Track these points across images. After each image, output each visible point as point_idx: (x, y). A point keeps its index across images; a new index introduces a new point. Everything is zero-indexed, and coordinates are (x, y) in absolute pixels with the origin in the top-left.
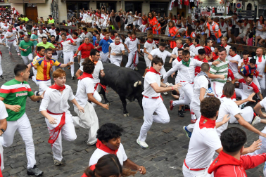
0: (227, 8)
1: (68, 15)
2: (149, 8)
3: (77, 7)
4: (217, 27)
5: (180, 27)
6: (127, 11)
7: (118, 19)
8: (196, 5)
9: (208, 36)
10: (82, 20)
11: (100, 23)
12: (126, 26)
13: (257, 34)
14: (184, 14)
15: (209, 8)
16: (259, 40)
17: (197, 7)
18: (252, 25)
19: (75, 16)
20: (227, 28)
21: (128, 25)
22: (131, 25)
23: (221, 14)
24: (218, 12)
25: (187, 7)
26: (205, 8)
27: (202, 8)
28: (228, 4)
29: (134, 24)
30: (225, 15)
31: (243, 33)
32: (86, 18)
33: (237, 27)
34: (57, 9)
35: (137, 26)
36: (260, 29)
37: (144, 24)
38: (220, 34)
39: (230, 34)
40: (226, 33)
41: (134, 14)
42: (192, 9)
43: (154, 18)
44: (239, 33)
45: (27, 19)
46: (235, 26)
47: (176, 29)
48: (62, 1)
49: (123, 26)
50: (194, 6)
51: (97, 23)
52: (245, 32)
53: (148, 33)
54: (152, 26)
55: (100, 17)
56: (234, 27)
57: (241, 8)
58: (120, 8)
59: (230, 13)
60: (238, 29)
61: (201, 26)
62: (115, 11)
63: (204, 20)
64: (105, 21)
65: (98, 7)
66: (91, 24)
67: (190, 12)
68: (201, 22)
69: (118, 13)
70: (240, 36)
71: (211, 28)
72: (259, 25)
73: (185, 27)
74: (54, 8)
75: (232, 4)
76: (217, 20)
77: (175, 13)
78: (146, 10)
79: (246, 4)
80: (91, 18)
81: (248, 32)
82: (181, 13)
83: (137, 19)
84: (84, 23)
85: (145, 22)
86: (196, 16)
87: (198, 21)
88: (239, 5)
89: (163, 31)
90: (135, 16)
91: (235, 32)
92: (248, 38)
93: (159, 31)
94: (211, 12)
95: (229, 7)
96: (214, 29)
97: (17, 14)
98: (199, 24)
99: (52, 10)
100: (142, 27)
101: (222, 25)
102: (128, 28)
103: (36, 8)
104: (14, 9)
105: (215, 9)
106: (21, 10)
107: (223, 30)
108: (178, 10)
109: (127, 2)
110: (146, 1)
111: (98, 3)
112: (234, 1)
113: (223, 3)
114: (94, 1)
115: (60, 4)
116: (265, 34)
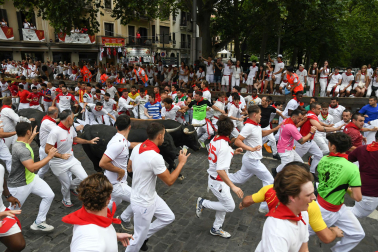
0: (153, 58)
2: (78, 59)
4: (143, 72)
5: (109, 74)
6: (56, 61)
7: (45, 68)
8: (124, 55)
10: (6, 71)
11: (28, 74)
12: (55, 76)
13: (180, 79)
14: (113, 63)
15: (136, 58)
16: (182, 83)
17: (125, 57)
18: (175, 71)
20: (153, 74)
21: (58, 75)
22: (61, 75)
23: (148, 63)
24: (145, 61)
25: (115, 57)
26: (132, 58)
27: (129, 58)
28: (154, 54)
29: (64, 73)
30: (152, 63)
31: (168, 77)
32: (10, 69)
33: (162, 73)
35: (67, 75)
36: (182, 73)
37: (74, 73)
38: (147, 79)
39: (156, 79)
41: (63, 64)
42: (121, 59)
44: (164, 78)
46: (160, 72)
47: (106, 76)
49: (51, 76)
50: (122, 56)
51: (24, 74)
52: (169, 77)
54: (83, 75)
55: (27, 67)
57: (165, 56)
58: (48, 59)
60: (163, 75)
63: (132, 68)
64: (32, 72)
65: (23, 58)
66: (17, 75)
67: (118, 61)
70: (165, 81)
71: (138, 74)
72: (181, 70)
75: (157, 54)
76: (144, 67)
77: (104, 63)
78: (75, 59)
79: (170, 53)
80: (16, 69)
82: (110, 62)
83: (66, 69)
84: (8, 75)
85: (75, 71)
86: (125, 65)
87: (127, 69)
88: (163, 54)
89: (94, 79)
90: (65, 66)
91: (160, 77)
92: (172, 82)
93: (90, 79)
95: (155, 57)
96: (140, 74)
100: (73, 76)
101: (149, 72)
102: (58, 78)
105: (142, 58)
107: (149, 76)
108: (107, 61)
109: (55, 53)
110: (75, 52)
111: (23, 54)
112: (159, 51)
113: (149, 53)
114: (17, 51)
116: (187, 78)
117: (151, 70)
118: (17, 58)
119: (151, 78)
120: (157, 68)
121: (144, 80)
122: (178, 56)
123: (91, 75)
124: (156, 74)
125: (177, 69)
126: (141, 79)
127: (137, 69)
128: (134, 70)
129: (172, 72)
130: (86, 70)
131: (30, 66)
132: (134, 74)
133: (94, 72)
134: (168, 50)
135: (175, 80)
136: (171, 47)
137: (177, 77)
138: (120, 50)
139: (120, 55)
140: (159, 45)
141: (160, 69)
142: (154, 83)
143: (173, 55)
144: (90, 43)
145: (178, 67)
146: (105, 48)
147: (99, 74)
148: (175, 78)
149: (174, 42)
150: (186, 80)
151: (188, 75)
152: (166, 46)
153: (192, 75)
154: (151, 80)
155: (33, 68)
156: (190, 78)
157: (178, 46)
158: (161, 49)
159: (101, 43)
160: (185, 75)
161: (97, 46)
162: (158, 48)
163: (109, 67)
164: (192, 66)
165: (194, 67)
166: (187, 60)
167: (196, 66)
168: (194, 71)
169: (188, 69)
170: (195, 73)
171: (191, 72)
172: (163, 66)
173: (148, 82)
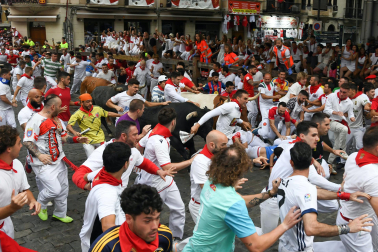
0: (301, 31)
1: (86, 39)
2: (194, 30)
3: (98, 28)
4: (287, 52)
6: (166, 33)
7: (153, 42)
8: (258, 26)
10: (105, 45)
11: (129, 49)
12: (164, 52)
13: (342, 65)
14: (242, 38)
15: (276, 31)
16: (345, 72)
17: (259, 29)
18: (335, 53)
19: (95, 39)
20: (301, 56)
21: (167, 52)
22: (171, 52)
23: (292, 39)
24: (288, 35)
25: (245, 29)
26: (270, 31)
27: (266, 31)
28: (302, 26)
29: (174, 50)
30: (298, 40)
31: (324, 62)
32: (110, 42)
34: (72, 29)
35: (178, 53)
36: (347, 57)
37: (188, 50)
38: (292, 63)
39: (305, 64)
40: (299, 63)
41: (175, 36)
42: (253, 32)
43: (203, 42)
44: (317, 63)
45: (32, 43)
46: (312, 53)
48: (78, 19)
49: (159, 53)
50: (256, 28)
51: (125, 48)
52: (326, 61)
53: (194, 61)
54: (199, 52)
55: (129, 41)
56: (310, 54)
57: (320, 30)
59: (305, 37)
60: (316, 58)
61: (266, 53)
63: (269, 45)
65: (126, 28)
66: (116, 50)
67: (249, 36)
68: (266, 47)
69: (153, 36)
70: (319, 67)
71: (279, 54)
72: (345, 51)
73: (244, 54)
74: (68, 28)
75: (307, 25)
77: (229, 37)
78: (190, 31)
79: (327, 25)
80: (117, 42)
81: (330, 61)
82: (238, 36)
83: (178, 44)
84: (106, 49)
85: (189, 48)
86: (259, 41)
87: (262, 47)
88: (317, 26)
89: (213, 59)
90: (176, 39)
92: (330, 69)
93: (208, 59)
94: (279, 36)
95: (304, 30)
96: (284, 55)
97: (19, 36)
98: (263, 51)
99: (65, 31)
100: (186, 54)
101: (295, 52)
102: (166, 56)
103: (44, 29)
104: (15, 30)
105: (284, 32)
106: (24, 31)
107: (295, 59)
108: (234, 33)
109: (165, 22)
110: (191, 21)
111: (126, 23)
112: (311, 22)
113: (296, 25)
114: (120, 19)
115: (75, 22)
116: (354, 64)
117: (298, 50)
118: (119, 28)
119: (296, 61)
120: (307, 47)
121: (288, 64)
122: (342, 30)
123: (210, 54)
124: (305, 56)
125: (338, 50)
126: (284, 62)
127: (280, 47)
128: (274, 48)
129: (331, 54)
130: (205, 46)
131: (132, 39)
132: (273, 55)
133: (215, 49)
134: (326, 19)
135: (334, 67)
136: (330, 15)
137: (338, 62)
138: (253, 19)
139: (253, 25)
140: (311, 12)
141: (312, 48)
142: (301, 69)
143: (331, 28)
144: (212, 8)
145: (340, 46)
146: (233, 16)
147: (221, 53)
148: (335, 65)
149: (335, 8)
151: (355, 59)
152: (322, 13)
153: (362, 60)
154: (297, 65)
155: (136, 41)
157: (340, 13)
158: (314, 18)
159: (227, 8)
160: (350, 60)
161: (221, 12)
162: (309, 18)
163: (237, 43)
164: (363, 46)
165: (366, 48)
166: (354, 36)
167: (370, 46)
168: (367, 54)
169: (357, 50)
170: (369, 56)
171: (361, 56)
172: (316, 44)
173: (293, 68)
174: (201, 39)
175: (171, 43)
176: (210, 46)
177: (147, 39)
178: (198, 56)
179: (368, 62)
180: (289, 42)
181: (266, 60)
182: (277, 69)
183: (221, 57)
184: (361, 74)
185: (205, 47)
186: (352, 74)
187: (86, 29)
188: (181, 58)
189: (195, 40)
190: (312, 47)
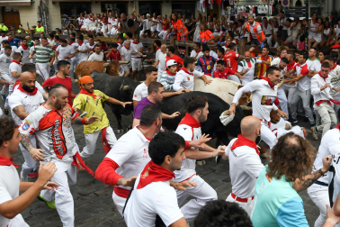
0: (271, 7)
1: (62, 22)
2: (171, 10)
4: (259, 27)
6: (143, 13)
7: (131, 23)
8: (231, 4)
9: (249, 40)
10: (82, 27)
11: (107, 30)
12: (142, 32)
13: (310, 37)
14: (216, 15)
15: (248, 8)
16: (313, 43)
17: (232, 6)
18: (302, 26)
19: (72, 22)
20: (272, 31)
21: (145, 32)
22: (149, 31)
23: (264, 15)
24: (260, 12)
25: (219, 7)
26: (242, 8)
27: (239, 8)
28: (272, 2)
29: (152, 30)
30: (269, 16)
31: (293, 35)
32: (87, 24)
33: (285, 28)
34: (47, 13)
35: (156, 32)
36: (313, 29)
37: (165, 29)
38: (264, 37)
39: (276, 38)
40: (271, 37)
41: (152, 16)
42: (227, 10)
43: (179, 21)
44: (287, 36)
45: (5, 28)
48: (54, 3)
50: (229, 5)
51: (103, 30)
52: (295, 34)
53: (172, 39)
54: (176, 31)
55: (106, 22)
56: (280, 28)
57: (288, 5)
58: (133, 11)
59: (275, 12)
60: (286, 31)
61: (239, 29)
62: (126, 14)
63: (242, 21)
65: (104, 10)
66: (94, 32)
67: (223, 13)
68: (239, 23)
69: (130, 17)
70: (289, 39)
71: (252, 30)
72: (312, 24)
73: (219, 31)
74: (43, 12)
75: (276, 2)
77: (204, 15)
78: (167, 11)
80: (94, 24)
81: (299, 34)
82: (213, 14)
83: (155, 23)
84: (85, 31)
85: (166, 27)
86: (232, 18)
87: (236, 23)
88: (285, 2)
89: (190, 37)
90: (153, 19)
91: (282, 35)
92: (299, 41)
93: (185, 37)
94: (251, 12)
95: (274, 6)
96: (256, 30)
98: (237, 27)
99: (41, 14)
100: (163, 33)
101: (266, 27)
102: (144, 36)
103: (18, 13)
105: (256, 8)
107: (267, 33)
108: (208, 10)
109: (141, 3)
111: (103, 5)
113: (266, 2)
114: (96, 2)
115: (51, 6)
116: (320, 36)
117: (269, 25)
118: (96, 10)
119: (268, 36)
120: (277, 22)
121: (260, 38)
122: (307, 5)
123: (187, 32)
124: (276, 30)
125: (306, 23)
126: (256, 37)
127: (252, 23)
128: (246, 24)
129: (299, 27)
130: (181, 24)
131: (110, 20)
132: (246, 30)
133: (191, 28)
135: (302, 39)
137: (306, 35)
139: (226, 3)
141: (281, 23)
142: (273, 43)
145: (307, 20)
147: (197, 30)
148: (303, 37)
150: (318, 39)
151: (321, 31)
153: (327, 32)
154: (269, 39)
155: (113, 22)
156: (324, 36)
160: (317, 32)
163: (212, 21)
164: (327, 19)
165: (330, 21)
166: (320, 10)
167: (333, 19)
168: (332, 26)
169: (322, 23)
170: (333, 28)
171: (326, 28)
172: (286, 19)
173: (266, 42)
174: (177, 18)
175: (149, 23)
176: (186, 25)
177: (125, 21)
178: (175, 34)
179: (333, 33)
180: (261, 18)
181: (239, 35)
182: (250, 44)
183: (198, 34)
184: (327, 44)
185: (181, 26)
186: (319, 44)
187: (62, 12)
188: (158, 37)
189: (172, 19)
190: (282, 21)
